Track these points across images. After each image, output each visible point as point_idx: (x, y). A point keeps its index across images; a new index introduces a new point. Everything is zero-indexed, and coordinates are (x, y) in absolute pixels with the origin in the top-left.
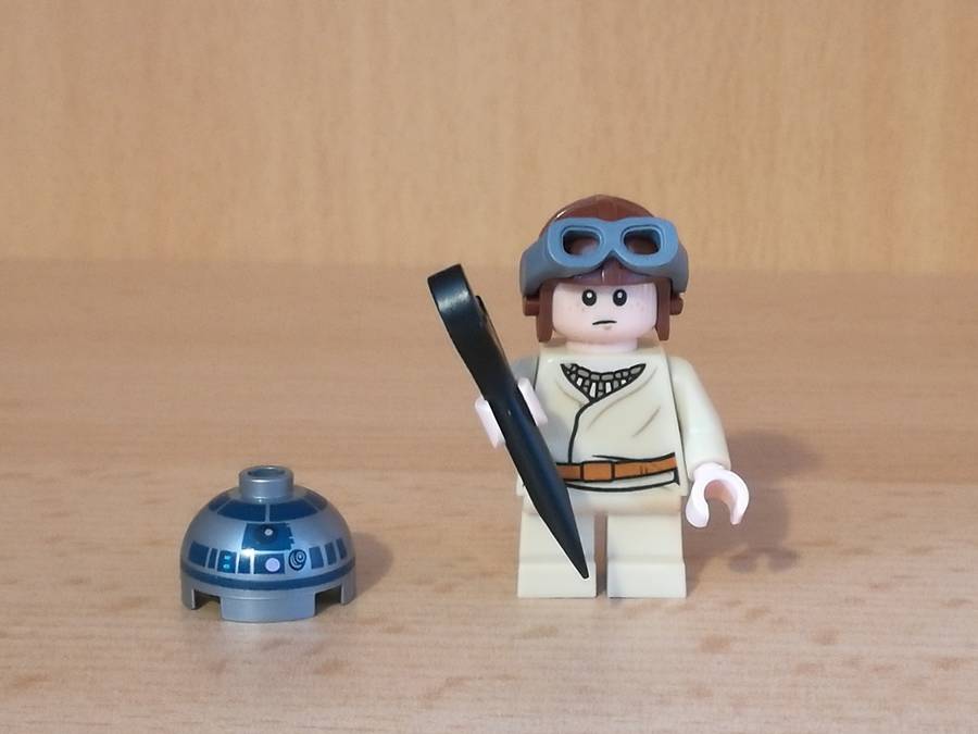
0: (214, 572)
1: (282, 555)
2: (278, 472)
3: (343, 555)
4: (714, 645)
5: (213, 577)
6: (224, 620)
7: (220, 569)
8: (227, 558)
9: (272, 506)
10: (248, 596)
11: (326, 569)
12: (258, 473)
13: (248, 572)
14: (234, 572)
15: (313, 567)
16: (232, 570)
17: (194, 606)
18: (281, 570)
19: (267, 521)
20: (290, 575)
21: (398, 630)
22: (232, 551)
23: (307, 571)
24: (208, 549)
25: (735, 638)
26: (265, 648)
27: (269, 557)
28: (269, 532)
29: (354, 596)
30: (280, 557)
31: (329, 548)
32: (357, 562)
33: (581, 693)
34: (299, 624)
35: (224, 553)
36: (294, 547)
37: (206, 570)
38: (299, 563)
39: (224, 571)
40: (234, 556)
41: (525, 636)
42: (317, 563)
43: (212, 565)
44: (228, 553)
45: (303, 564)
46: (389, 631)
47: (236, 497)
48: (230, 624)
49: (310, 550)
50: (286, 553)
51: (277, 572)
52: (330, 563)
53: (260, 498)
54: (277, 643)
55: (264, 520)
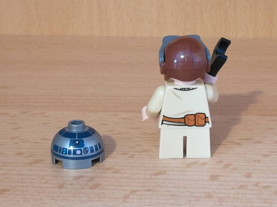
0: (61, 154)
1: (81, 149)
2: (80, 122)
3: (100, 148)
4: (214, 178)
5: (61, 155)
6: (64, 168)
7: (62, 153)
8: (65, 150)
9: (78, 134)
10: (71, 162)
11: (95, 153)
12: (74, 123)
13: (71, 154)
14: (67, 154)
15: (91, 153)
16: (66, 154)
17: (55, 163)
18: (81, 154)
19: (77, 139)
20: (84, 155)
21: (117, 172)
22: (66, 148)
23: (89, 154)
24: (59, 147)
25: (220, 175)
26: (76, 179)
27: (77, 150)
28: (77, 142)
29: (104, 159)
30: (81, 150)
31: (96, 146)
32: (105, 149)
33: (172, 196)
34: (86, 170)
35: (63, 148)
36: (85, 147)
37: (58, 153)
38: (86, 152)
39: (64, 154)
40: (67, 149)
41: (156, 174)
42: (92, 151)
43: (60, 152)
44: (65, 149)
45: (88, 152)
46: (114, 172)
47: (67, 130)
48: (66, 169)
49: (90, 147)
50: (82, 149)
51: (80, 154)
52: (96, 151)
53: (75, 131)
54: (80, 177)
55: (76, 138)
